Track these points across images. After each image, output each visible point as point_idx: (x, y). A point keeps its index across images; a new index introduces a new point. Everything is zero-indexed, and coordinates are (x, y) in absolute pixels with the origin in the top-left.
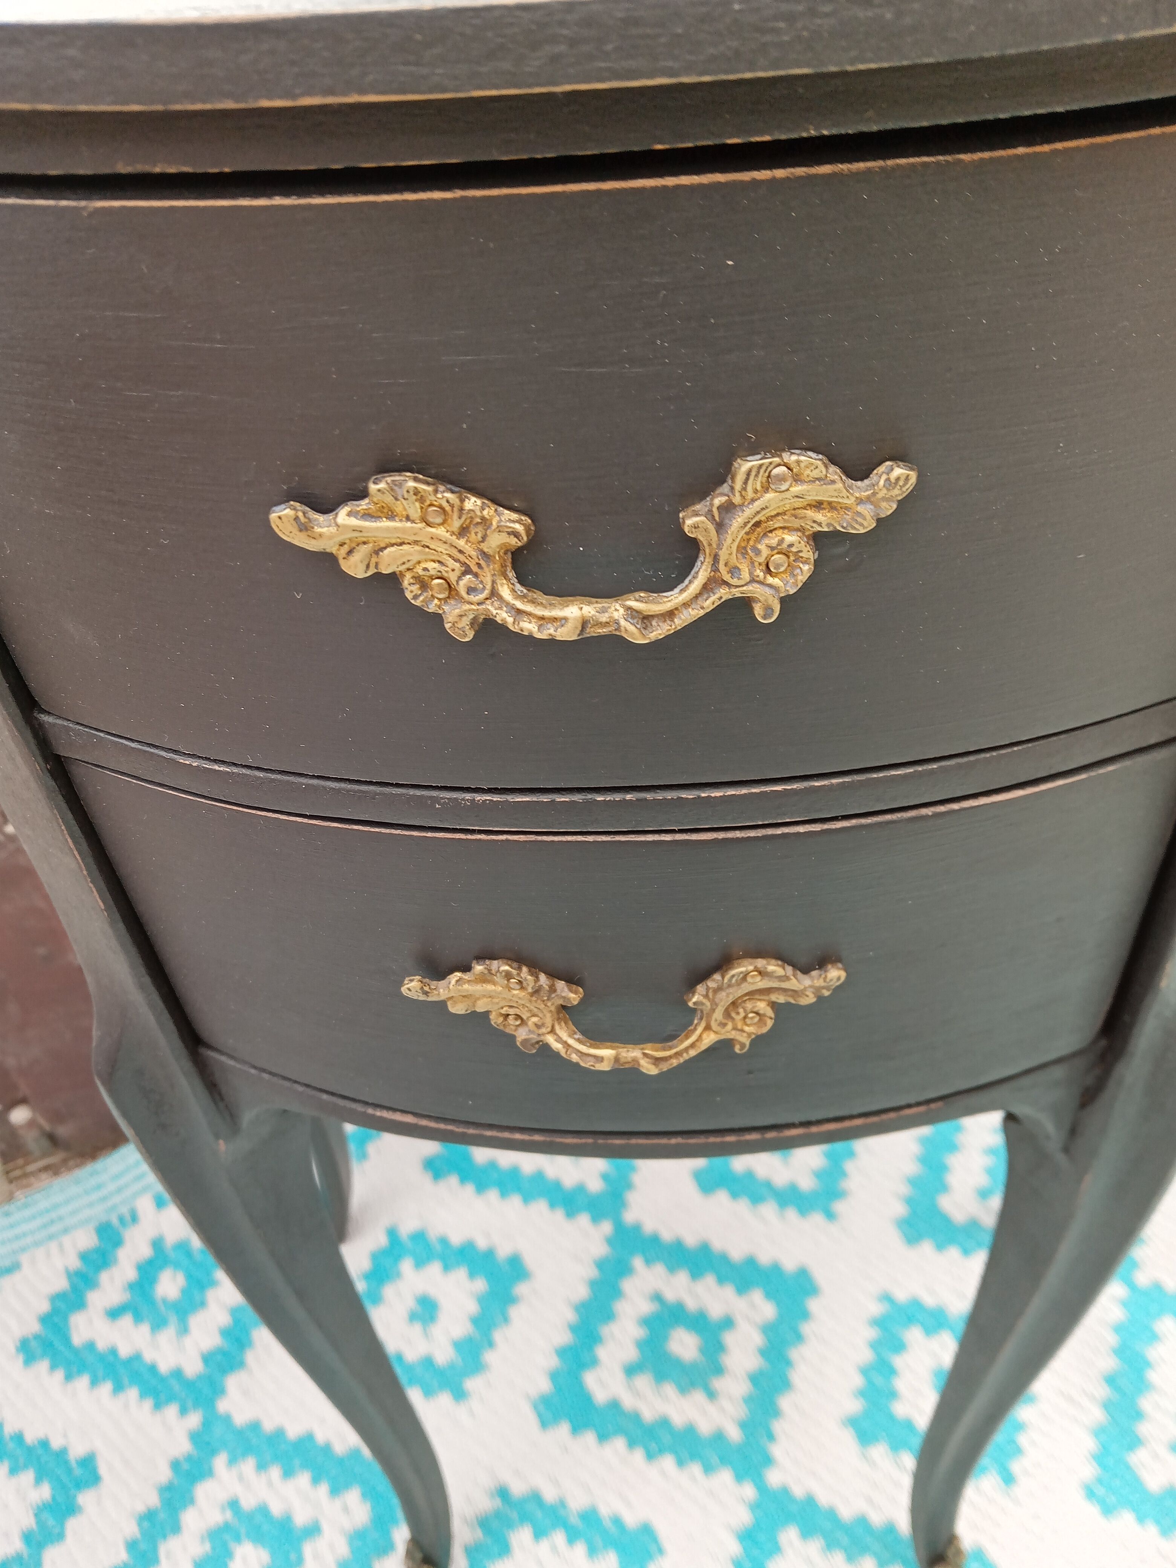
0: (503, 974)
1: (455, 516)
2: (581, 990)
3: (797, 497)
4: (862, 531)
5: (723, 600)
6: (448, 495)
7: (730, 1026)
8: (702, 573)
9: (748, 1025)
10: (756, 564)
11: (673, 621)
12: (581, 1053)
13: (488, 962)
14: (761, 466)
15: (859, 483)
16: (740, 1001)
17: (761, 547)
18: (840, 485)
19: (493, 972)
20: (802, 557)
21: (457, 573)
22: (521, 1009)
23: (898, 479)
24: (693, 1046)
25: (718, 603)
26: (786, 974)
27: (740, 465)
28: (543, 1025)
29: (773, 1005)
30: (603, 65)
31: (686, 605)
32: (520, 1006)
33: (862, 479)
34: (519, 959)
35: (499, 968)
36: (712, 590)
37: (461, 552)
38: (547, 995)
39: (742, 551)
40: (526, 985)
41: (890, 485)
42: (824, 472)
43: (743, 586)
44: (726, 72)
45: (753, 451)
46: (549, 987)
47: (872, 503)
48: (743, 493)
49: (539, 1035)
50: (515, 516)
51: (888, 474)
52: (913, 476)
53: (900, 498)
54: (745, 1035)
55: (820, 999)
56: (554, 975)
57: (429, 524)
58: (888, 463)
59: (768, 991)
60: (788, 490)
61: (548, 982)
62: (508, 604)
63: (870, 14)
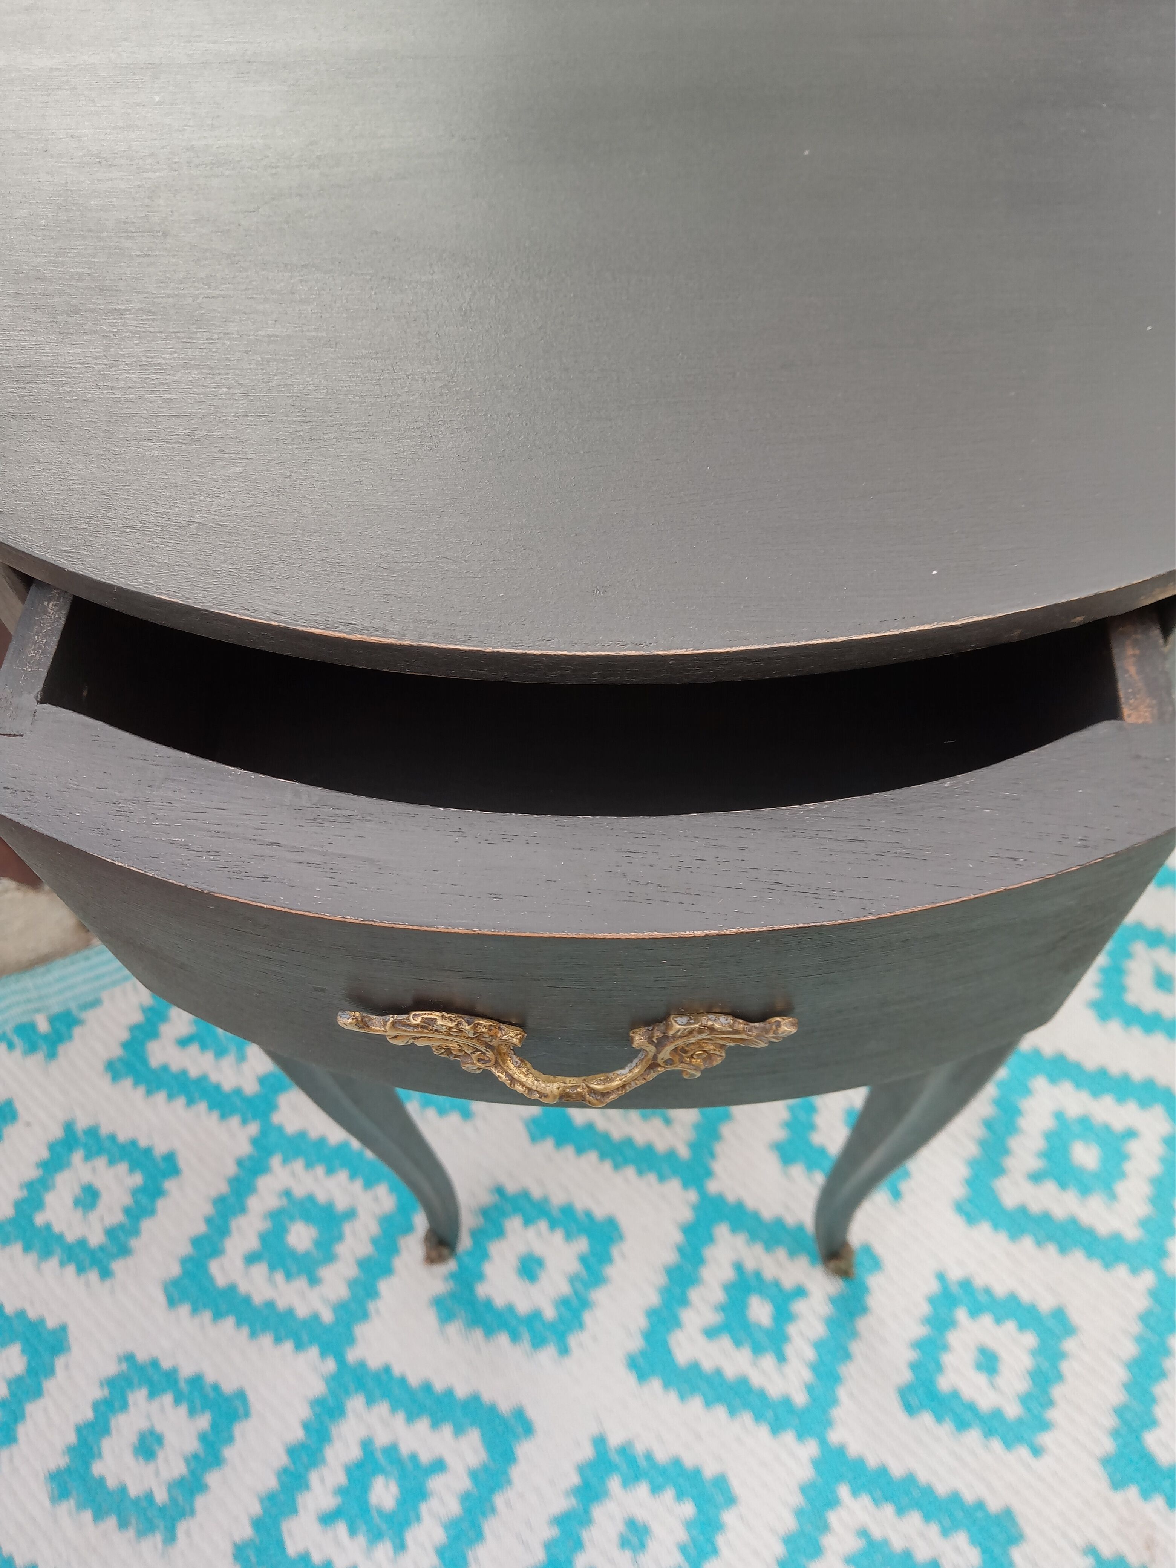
15: (757, 1025)
31: (633, 1079)
36: (652, 1070)
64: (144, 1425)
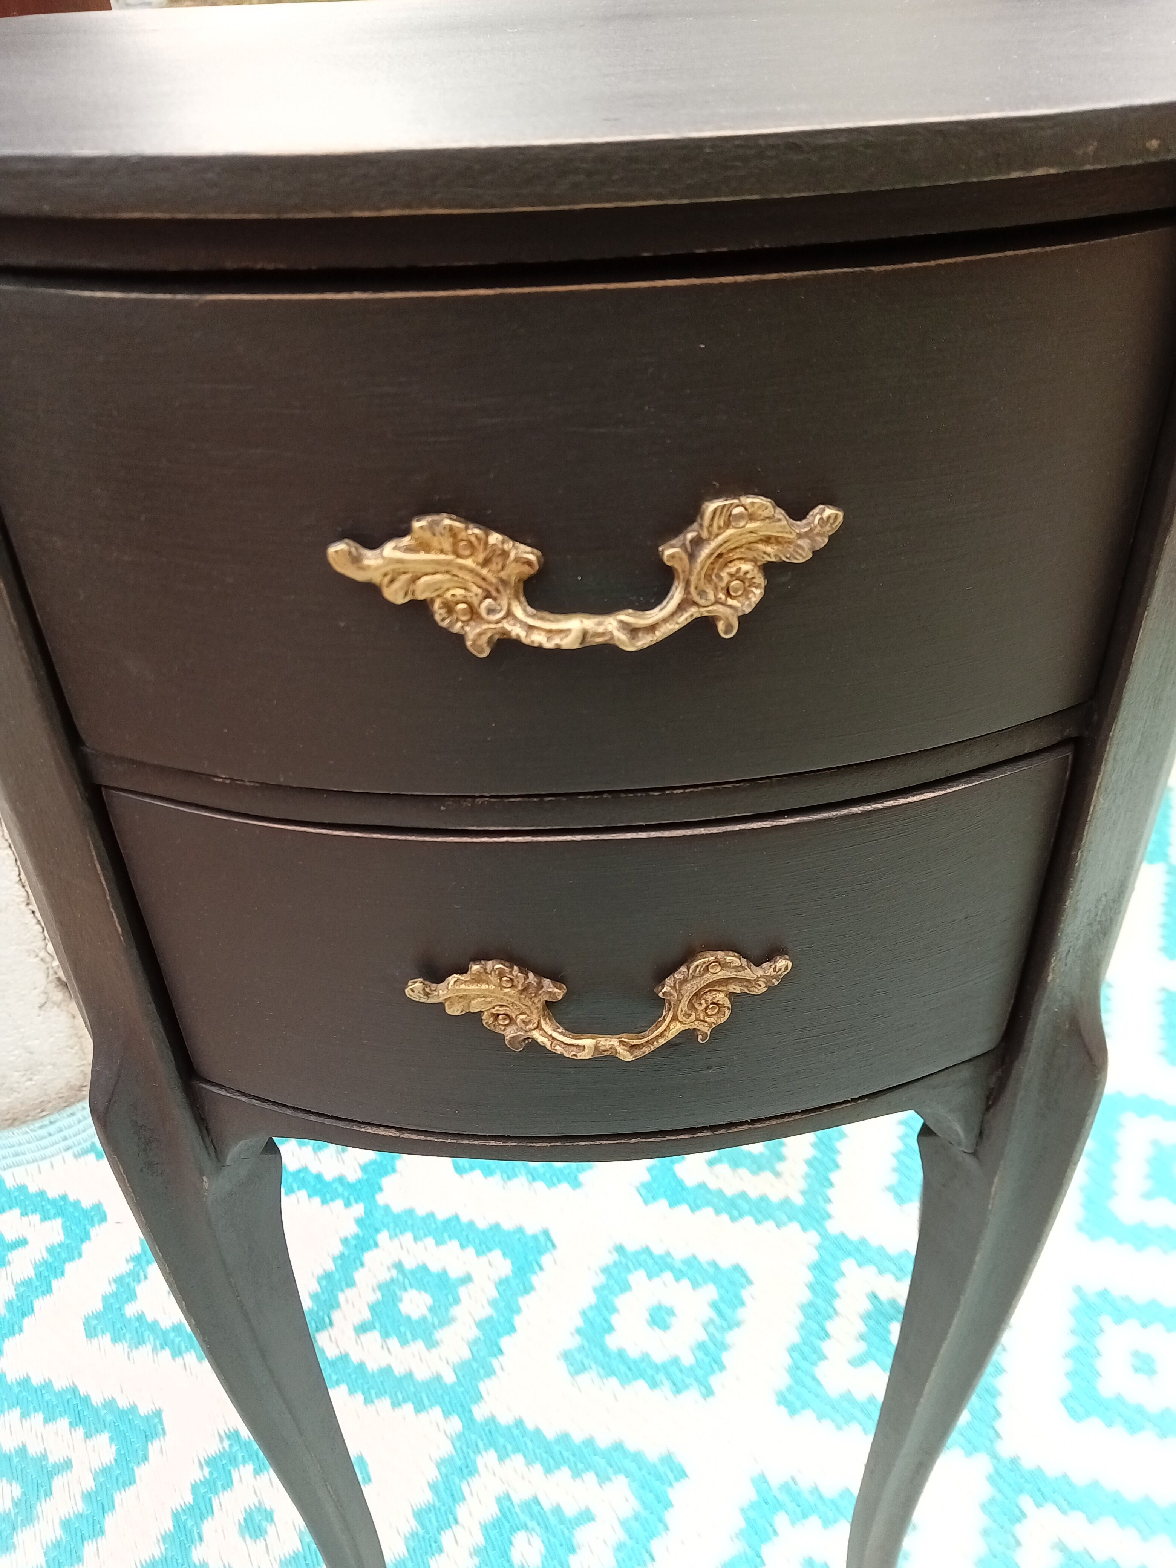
0: (497, 972)
1: (481, 548)
2: (565, 987)
3: (752, 532)
4: (802, 561)
5: (694, 617)
6: (477, 531)
7: (693, 1017)
8: (676, 595)
9: (709, 1016)
10: (719, 588)
11: (654, 633)
12: (565, 1044)
13: (483, 962)
14: (724, 506)
15: (798, 523)
16: (702, 993)
17: (724, 574)
18: (784, 523)
19: (488, 971)
20: (755, 583)
21: (480, 597)
22: (512, 1008)
23: (829, 518)
24: (661, 1035)
25: (690, 620)
26: (742, 965)
27: (708, 507)
28: (530, 1021)
29: (730, 995)
30: (611, 190)
31: (665, 620)
32: (509, 1004)
33: (800, 520)
34: (511, 959)
35: (493, 966)
36: (685, 610)
37: (484, 579)
38: (535, 991)
39: (708, 578)
40: (516, 982)
41: (823, 523)
42: (773, 512)
43: (708, 606)
44: (699, 197)
45: (717, 496)
46: (537, 984)
47: (809, 538)
48: (710, 529)
49: (526, 1031)
50: (529, 549)
51: (821, 514)
52: (841, 514)
53: (830, 534)
54: (706, 1025)
55: (770, 988)
56: (541, 974)
57: (459, 556)
58: (821, 506)
59: (727, 981)
60: (744, 527)
61: (536, 980)
62: (521, 622)
63: (801, 157)
64: (251, 1501)
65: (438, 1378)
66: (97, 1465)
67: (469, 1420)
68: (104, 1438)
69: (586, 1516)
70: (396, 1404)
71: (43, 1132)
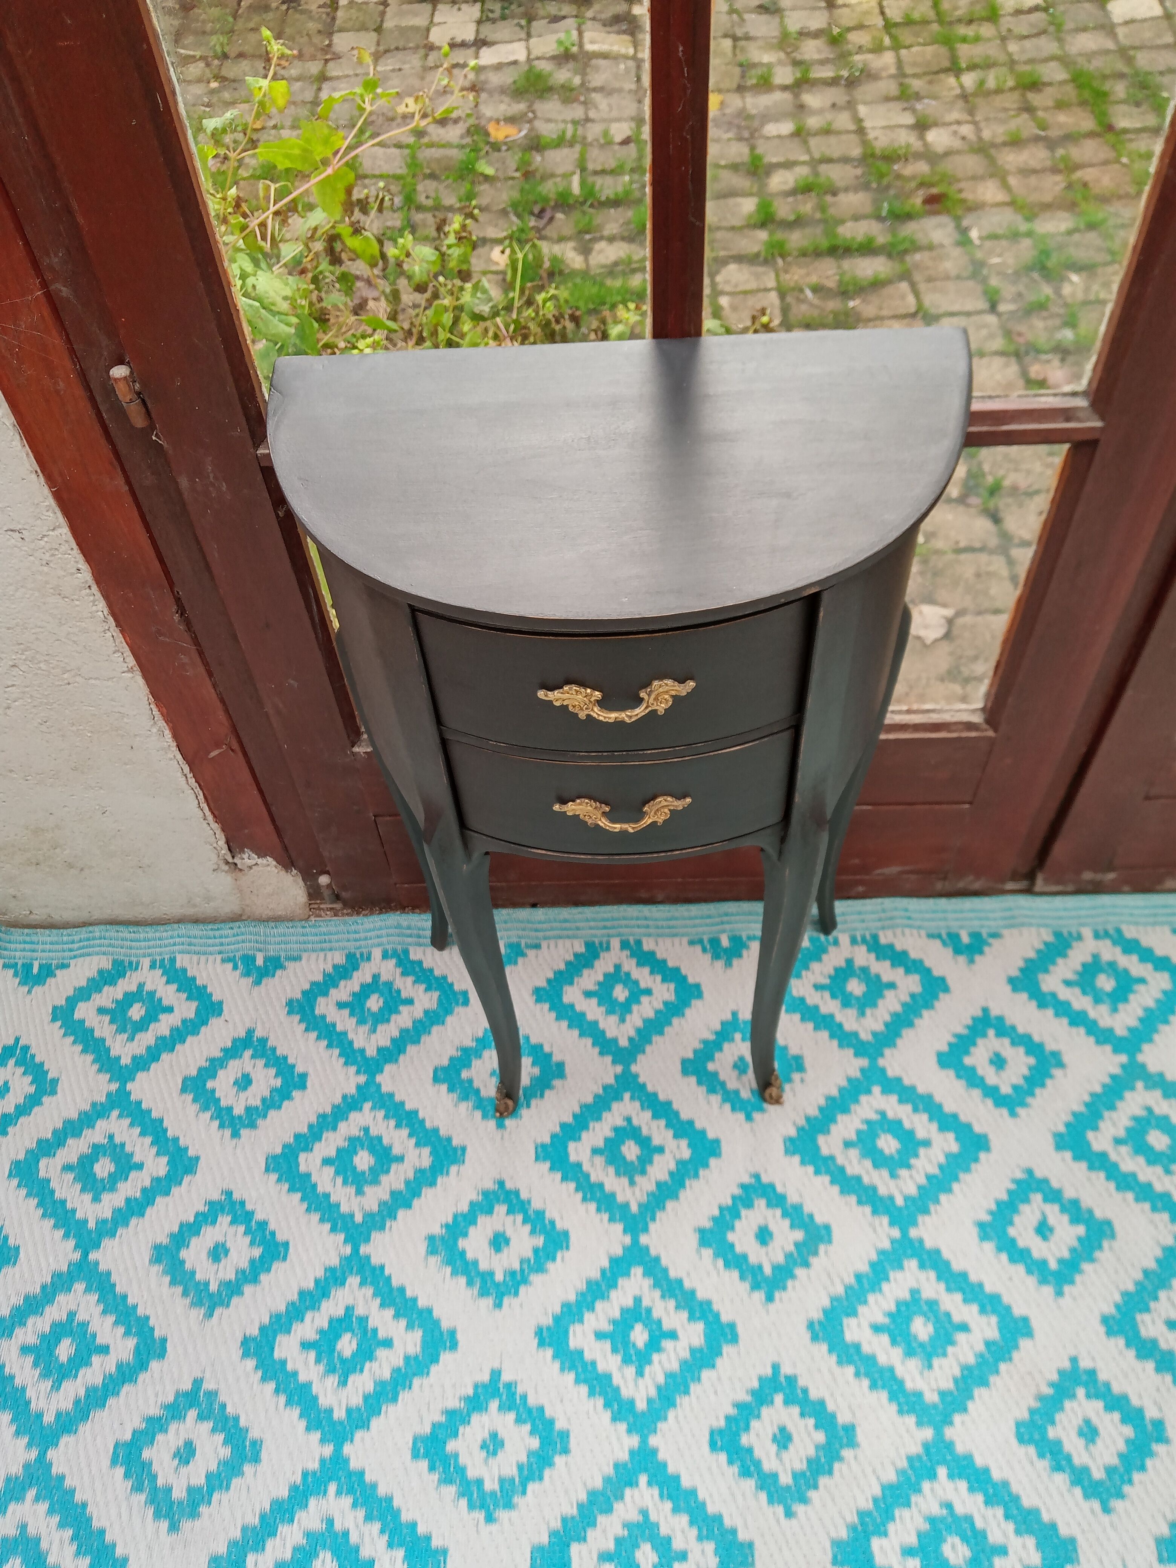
0: (586, 802)
1: (584, 693)
2: (609, 807)
3: (667, 689)
4: (684, 695)
5: (650, 710)
6: (583, 689)
7: (656, 817)
8: (644, 705)
9: (662, 816)
10: (658, 702)
11: (637, 716)
12: (609, 826)
13: (581, 799)
14: (659, 683)
15: (682, 685)
16: (659, 809)
18: (678, 685)
19: (582, 802)
20: (669, 701)
21: (583, 705)
22: (590, 813)
24: (644, 823)
26: (673, 800)
27: (654, 683)
28: (597, 818)
29: (669, 810)
31: (641, 713)
34: (591, 798)
35: (584, 800)
36: (647, 709)
37: (585, 701)
38: (599, 809)
39: (655, 700)
40: (592, 805)
41: (690, 686)
42: (674, 683)
43: (655, 707)
47: (685, 689)
48: (655, 688)
49: (596, 821)
50: (599, 693)
51: (689, 683)
53: (692, 688)
54: (661, 819)
55: (684, 807)
57: (577, 695)
59: (668, 806)
60: (665, 687)
61: (599, 805)
65: (352, 1216)
66: (155, 1174)
67: (356, 1250)
68: (164, 1160)
69: (388, 1343)
70: (322, 1220)
71: (211, 933)
